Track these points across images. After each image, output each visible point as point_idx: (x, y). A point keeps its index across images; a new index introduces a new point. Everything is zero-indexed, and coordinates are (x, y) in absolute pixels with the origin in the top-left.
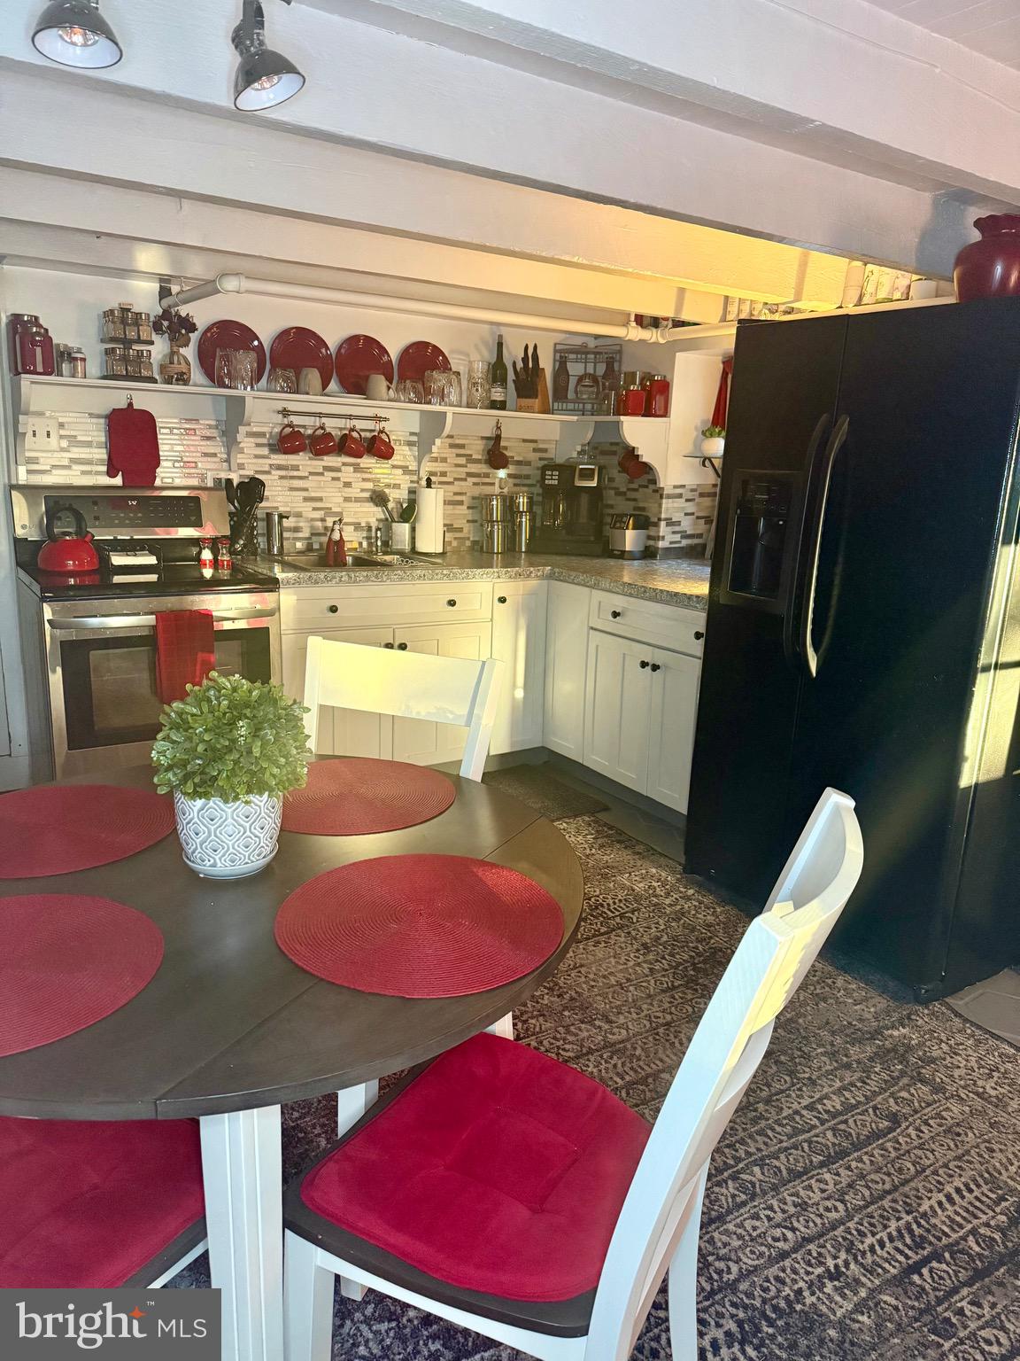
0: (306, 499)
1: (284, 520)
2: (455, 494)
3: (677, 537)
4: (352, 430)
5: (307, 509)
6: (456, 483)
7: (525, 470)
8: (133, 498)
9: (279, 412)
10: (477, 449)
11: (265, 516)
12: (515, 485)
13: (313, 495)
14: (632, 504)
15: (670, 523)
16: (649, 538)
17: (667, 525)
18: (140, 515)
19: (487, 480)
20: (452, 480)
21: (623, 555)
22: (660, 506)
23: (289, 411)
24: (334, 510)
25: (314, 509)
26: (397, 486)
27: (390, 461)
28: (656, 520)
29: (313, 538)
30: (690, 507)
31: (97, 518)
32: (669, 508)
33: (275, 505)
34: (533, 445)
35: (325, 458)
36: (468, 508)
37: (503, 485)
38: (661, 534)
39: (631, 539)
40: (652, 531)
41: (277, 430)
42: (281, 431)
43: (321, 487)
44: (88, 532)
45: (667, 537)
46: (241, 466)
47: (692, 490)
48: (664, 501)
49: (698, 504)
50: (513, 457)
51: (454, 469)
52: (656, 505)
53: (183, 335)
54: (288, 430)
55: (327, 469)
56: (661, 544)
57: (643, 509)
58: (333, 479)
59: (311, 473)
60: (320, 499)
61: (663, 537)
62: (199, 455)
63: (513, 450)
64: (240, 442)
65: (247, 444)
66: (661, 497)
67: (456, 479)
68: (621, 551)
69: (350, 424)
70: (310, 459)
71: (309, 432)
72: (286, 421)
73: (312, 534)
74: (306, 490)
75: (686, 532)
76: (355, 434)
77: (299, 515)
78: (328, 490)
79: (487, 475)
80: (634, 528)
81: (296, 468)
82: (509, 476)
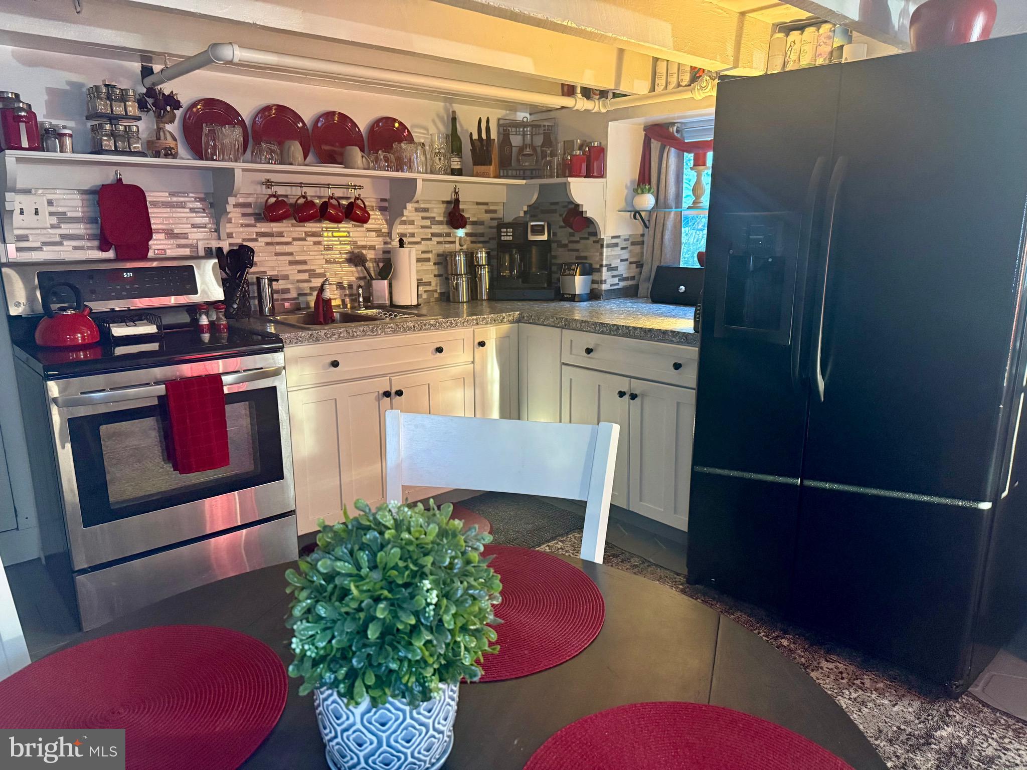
0: (291, 263)
1: (274, 283)
2: (423, 252)
3: (616, 280)
4: (331, 198)
5: (293, 272)
6: (422, 242)
7: (480, 229)
8: (128, 270)
9: (263, 184)
10: (438, 212)
11: (255, 280)
12: (472, 242)
13: (298, 258)
14: (575, 254)
15: (610, 268)
16: (593, 282)
17: (608, 270)
18: (136, 286)
19: (448, 239)
20: (419, 240)
21: (573, 298)
22: (601, 254)
23: (273, 182)
24: (318, 271)
25: (299, 271)
26: (372, 248)
27: (366, 226)
28: (598, 266)
29: (300, 298)
30: (625, 255)
31: (93, 292)
32: (609, 255)
33: (263, 269)
34: (485, 207)
35: (307, 224)
36: (435, 264)
37: (463, 243)
38: (604, 278)
39: (580, 284)
40: (595, 276)
41: (263, 200)
42: (267, 201)
43: (305, 251)
44: (86, 306)
45: (608, 281)
46: (230, 236)
47: (626, 240)
48: (605, 250)
49: (630, 251)
50: (469, 218)
51: (421, 230)
52: (598, 254)
53: (168, 112)
54: (273, 200)
55: (308, 234)
56: (604, 287)
57: (586, 258)
58: (315, 243)
59: (294, 239)
60: (304, 262)
61: (605, 281)
62: (189, 226)
63: (469, 211)
64: (230, 212)
65: (234, 214)
66: (602, 246)
67: (423, 239)
68: (572, 294)
69: (330, 192)
70: (293, 226)
71: (292, 201)
72: (269, 192)
73: (299, 295)
74: (291, 254)
75: (622, 275)
76: (334, 202)
77: (286, 277)
78: (311, 253)
79: (448, 235)
80: (581, 275)
81: (281, 234)
82: (467, 234)
